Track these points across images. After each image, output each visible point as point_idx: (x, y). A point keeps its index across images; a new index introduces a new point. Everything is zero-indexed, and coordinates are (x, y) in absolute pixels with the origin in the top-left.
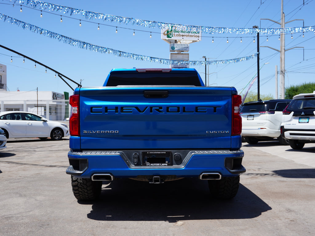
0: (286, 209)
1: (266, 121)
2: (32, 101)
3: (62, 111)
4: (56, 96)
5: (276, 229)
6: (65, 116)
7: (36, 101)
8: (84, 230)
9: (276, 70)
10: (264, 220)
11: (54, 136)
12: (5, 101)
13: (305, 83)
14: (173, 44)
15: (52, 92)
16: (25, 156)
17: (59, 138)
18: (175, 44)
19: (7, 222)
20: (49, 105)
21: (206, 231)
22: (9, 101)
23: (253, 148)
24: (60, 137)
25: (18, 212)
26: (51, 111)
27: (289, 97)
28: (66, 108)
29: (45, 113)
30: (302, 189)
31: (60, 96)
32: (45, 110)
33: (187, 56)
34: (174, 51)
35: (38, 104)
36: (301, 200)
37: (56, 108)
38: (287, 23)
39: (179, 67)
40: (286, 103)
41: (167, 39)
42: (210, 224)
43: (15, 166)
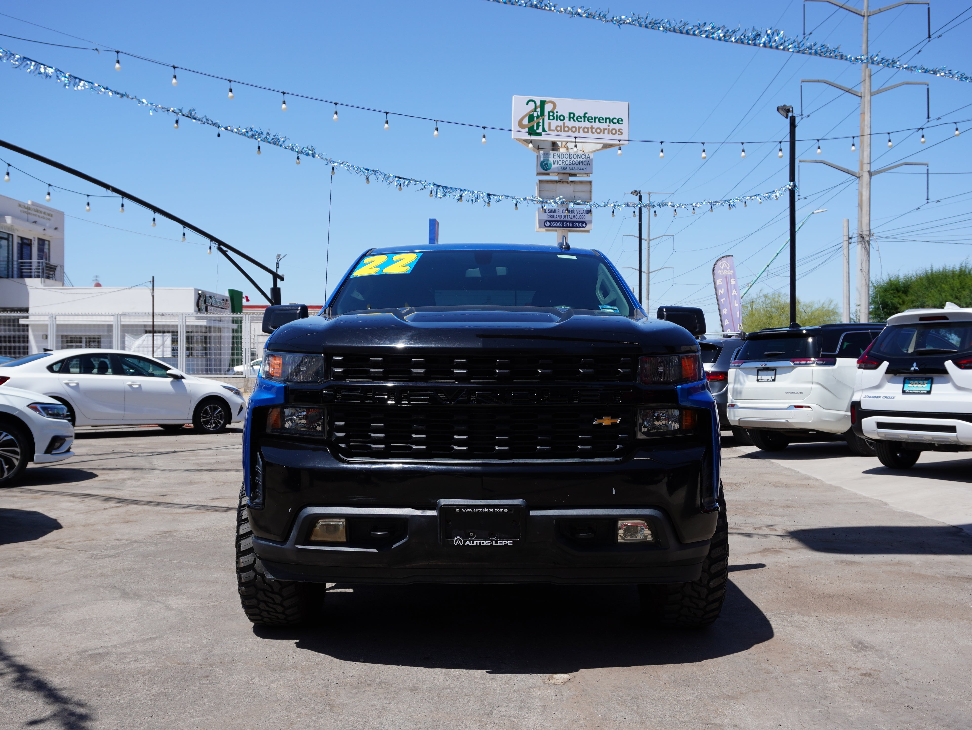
0: (852, 642)
1: (809, 386)
2: (137, 315)
3: (223, 346)
4: (205, 303)
5: (821, 697)
6: (232, 360)
7: (149, 315)
8: (303, 692)
9: (846, 233)
10: (790, 672)
11: (202, 420)
12: (59, 315)
13: (932, 270)
14: (544, 154)
15: (196, 290)
16: (124, 480)
17: (217, 426)
18: (552, 153)
19: (96, 667)
20: (187, 326)
21: (632, 699)
22: (72, 315)
23: (772, 463)
24: (220, 423)
25: (123, 642)
26: (193, 345)
27: (883, 309)
28: (234, 338)
29: (174, 350)
30: (901, 586)
31: (217, 302)
32: (175, 341)
33: (586, 188)
34: (548, 174)
35: (153, 325)
36: (895, 617)
37: (205, 337)
38: (878, 92)
39: (562, 219)
40: (868, 333)
41: (529, 137)
42: (643, 682)
43: (99, 510)
